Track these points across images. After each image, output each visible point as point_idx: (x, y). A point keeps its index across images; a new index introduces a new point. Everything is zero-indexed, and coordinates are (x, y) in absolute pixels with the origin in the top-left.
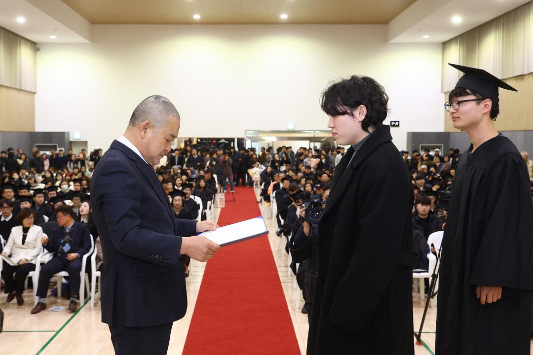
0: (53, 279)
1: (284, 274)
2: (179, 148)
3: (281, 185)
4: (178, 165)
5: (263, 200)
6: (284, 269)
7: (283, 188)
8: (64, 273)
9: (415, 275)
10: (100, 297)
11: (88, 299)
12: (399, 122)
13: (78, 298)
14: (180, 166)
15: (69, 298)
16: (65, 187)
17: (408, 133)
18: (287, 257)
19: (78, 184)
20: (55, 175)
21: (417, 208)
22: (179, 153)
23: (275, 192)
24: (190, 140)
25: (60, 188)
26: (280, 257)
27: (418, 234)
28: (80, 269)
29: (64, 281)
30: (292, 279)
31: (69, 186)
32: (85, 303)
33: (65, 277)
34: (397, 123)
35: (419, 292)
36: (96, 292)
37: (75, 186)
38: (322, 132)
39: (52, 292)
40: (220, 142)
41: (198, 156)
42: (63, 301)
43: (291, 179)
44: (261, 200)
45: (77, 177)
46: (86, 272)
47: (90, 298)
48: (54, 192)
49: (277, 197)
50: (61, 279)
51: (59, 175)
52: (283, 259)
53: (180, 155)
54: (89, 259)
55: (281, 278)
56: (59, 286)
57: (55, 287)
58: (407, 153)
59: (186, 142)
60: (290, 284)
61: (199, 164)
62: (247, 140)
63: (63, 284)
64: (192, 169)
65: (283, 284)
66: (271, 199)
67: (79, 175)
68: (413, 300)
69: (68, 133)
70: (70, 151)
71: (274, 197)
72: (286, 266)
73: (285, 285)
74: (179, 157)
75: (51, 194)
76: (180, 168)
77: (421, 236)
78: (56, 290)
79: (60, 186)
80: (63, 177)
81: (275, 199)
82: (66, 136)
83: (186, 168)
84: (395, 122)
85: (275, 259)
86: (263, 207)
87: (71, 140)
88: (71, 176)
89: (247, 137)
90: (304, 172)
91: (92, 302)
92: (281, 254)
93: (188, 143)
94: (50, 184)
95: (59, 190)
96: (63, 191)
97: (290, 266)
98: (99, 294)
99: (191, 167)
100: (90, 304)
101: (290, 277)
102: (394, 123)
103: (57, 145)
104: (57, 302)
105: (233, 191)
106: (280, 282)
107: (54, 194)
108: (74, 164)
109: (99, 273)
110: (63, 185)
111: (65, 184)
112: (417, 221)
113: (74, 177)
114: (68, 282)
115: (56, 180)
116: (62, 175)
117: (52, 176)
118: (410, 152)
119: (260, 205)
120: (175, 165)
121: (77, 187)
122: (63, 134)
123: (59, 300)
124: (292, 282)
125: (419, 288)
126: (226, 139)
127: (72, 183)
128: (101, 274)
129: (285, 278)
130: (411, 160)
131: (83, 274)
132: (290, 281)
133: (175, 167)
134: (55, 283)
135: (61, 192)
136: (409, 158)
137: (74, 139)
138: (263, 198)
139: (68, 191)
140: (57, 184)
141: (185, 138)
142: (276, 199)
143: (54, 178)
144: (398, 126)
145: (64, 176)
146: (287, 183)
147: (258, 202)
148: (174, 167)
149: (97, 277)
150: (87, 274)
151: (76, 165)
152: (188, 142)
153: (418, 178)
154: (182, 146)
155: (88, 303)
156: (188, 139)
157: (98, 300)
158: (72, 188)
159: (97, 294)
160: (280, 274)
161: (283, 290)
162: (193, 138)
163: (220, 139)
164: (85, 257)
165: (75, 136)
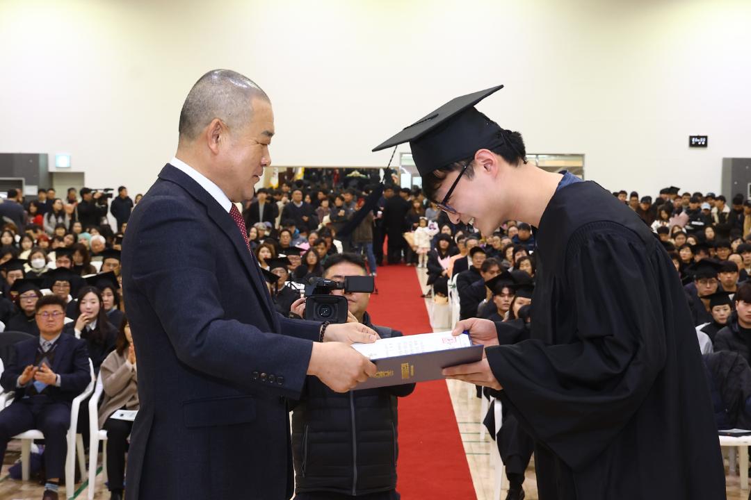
0: (12, 446)
1: (472, 438)
2: (267, 187)
3: (470, 263)
4: (263, 221)
5: (433, 292)
6: (472, 428)
7: (472, 267)
8: (35, 434)
9: (724, 440)
10: (106, 480)
11: (82, 484)
12: (706, 137)
13: (62, 482)
14: (269, 224)
15: (43, 484)
16: (39, 262)
17: (725, 161)
18: (480, 404)
19: (64, 258)
20: (18, 238)
21: (737, 309)
22: (267, 198)
23: (456, 276)
24: (290, 172)
25: (30, 265)
26: (466, 404)
27: (737, 359)
28: (67, 426)
29: (35, 448)
30: (487, 448)
31: (47, 261)
32: (77, 493)
33: (37, 442)
34: (702, 141)
35: (738, 474)
36: (99, 470)
37: (58, 261)
38: (553, 158)
39: (10, 470)
40: (351, 175)
41: (305, 203)
42: (32, 489)
43: (489, 250)
44: (430, 293)
45: (62, 245)
46: (78, 431)
47: (87, 483)
48: (19, 272)
49: (459, 286)
50: (30, 446)
51: (26, 239)
52: (471, 407)
53: (268, 201)
54: (84, 406)
55: (466, 446)
56: (25, 460)
57: (17, 462)
58: (722, 198)
59: (281, 176)
60: (484, 458)
61: (306, 218)
62: (403, 172)
63: (33, 456)
64: (294, 229)
65: (469, 459)
66: (450, 289)
67: (69, 239)
68: (728, 489)
69: (46, 156)
70: (51, 192)
71: (454, 286)
72: (477, 423)
73: (474, 459)
74: (266, 206)
75: (12, 276)
76: (268, 228)
77: (742, 365)
78: (19, 466)
79: (29, 261)
80: (33, 244)
81: (456, 289)
82: (42, 161)
83: (281, 228)
84: (699, 137)
85: (456, 408)
86: (435, 305)
87: (52, 169)
88: (51, 242)
89: (403, 166)
90: (516, 237)
91: (90, 490)
92: (466, 397)
93: (286, 178)
94: (9, 257)
95: (28, 269)
96: (36, 271)
97: (484, 423)
98: (103, 476)
99: (291, 225)
100: (87, 494)
101: (483, 444)
102: (697, 140)
103: (23, 179)
104: (20, 491)
105: (374, 274)
106: (464, 454)
107: (18, 275)
108: (57, 218)
109: (103, 434)
110: (35, 258)
111: (39, 257)
112: (736, 335)
113: (57, 244)
114: (42, 451)
115: (22, 250)
116: (32, 239)
117: (14, 241)
118: (729, 198)
119: (427, 301)
120: (258, 221)
121: (63, 265)
122: (35, 157)
123: (25, 488)
124: (487, 454)
125: (738, 467)
126: (362, 171)
127: (52, 255)
128: (108, 435)
129: (473, 444)
130: (730, 213)
131: (72, 437)
132: (484, 451)
133: (260, 225)
134: (18, 453)
135: (31, 272)
136: (727, 209)
137: (57, 168)
138: (433, 289)
139: (45, 270)
140: (24, 256)
141: (279, 167)
142: (459, 290)
143: (18, 245)
144: (705, 145)
145: (35, 241)
146: (481, 258)
147: (423, 296)
148: (256, 225)
149: (101, 442)
150: (80, 436)
151: (60, 220)
152: (287, 176)
153: (740, 251)
154: (275, 182)
155: (84, 491)
156: (285, 170)
157: (101, 488)
158: (53, 265)
159: (101, 475)
160: (464, 438)
161: (468, 469)
162: (297, 168)
163: (350, 170)
164: (77, 402)
165: (59, 162)
